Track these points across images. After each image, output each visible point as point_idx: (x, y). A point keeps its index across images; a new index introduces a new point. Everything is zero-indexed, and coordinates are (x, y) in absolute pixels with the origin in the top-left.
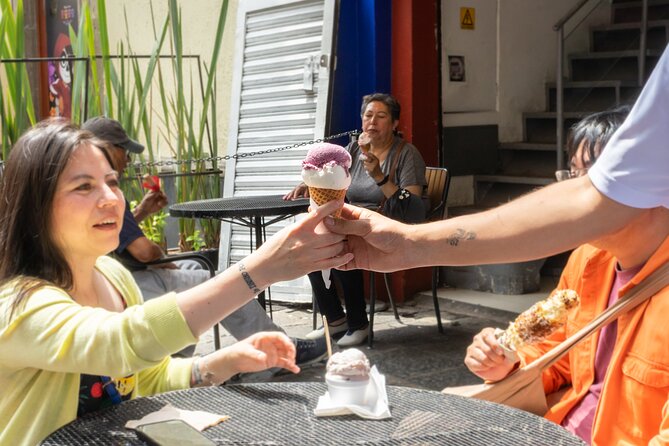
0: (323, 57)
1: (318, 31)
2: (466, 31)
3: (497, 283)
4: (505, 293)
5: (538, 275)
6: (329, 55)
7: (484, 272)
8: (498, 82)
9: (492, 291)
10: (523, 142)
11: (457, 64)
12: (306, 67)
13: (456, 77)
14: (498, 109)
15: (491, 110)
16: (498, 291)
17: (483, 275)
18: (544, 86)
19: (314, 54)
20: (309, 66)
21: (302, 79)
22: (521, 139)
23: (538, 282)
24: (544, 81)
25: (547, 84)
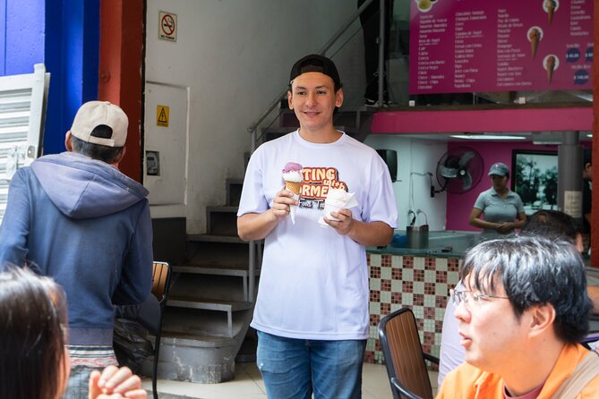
0: (31, 148)
1: (24, 121)
2: (161, 127)
3: (196, 372)
4: (204, 382)
5: (234, 363)
6: (36, 146)
7: (182, 362)
8: (186, 177)
9: (190, 381)
10: (207, 234)
11: (152, 159)
12: (10, 157)
13: (152, 172)
14: (186, 203)
15: (180, 203)
16: (198, 380)
17: (181, 365)
18: (225, 182)
19: (19, 144)
20: (13, 156)
21: (5, 169)
22: (205, 232)
23: (233, 370)
24: (225, 177)
25: (227, 180)
